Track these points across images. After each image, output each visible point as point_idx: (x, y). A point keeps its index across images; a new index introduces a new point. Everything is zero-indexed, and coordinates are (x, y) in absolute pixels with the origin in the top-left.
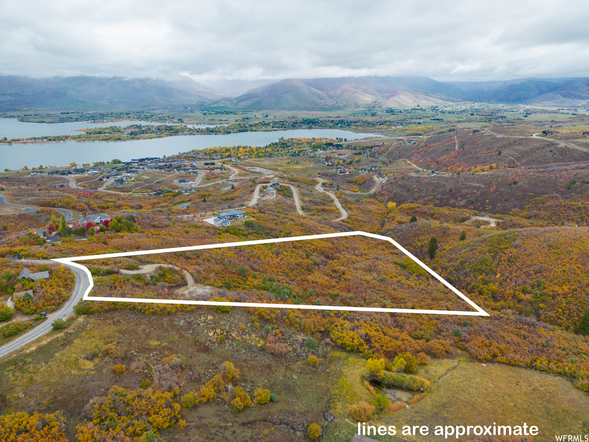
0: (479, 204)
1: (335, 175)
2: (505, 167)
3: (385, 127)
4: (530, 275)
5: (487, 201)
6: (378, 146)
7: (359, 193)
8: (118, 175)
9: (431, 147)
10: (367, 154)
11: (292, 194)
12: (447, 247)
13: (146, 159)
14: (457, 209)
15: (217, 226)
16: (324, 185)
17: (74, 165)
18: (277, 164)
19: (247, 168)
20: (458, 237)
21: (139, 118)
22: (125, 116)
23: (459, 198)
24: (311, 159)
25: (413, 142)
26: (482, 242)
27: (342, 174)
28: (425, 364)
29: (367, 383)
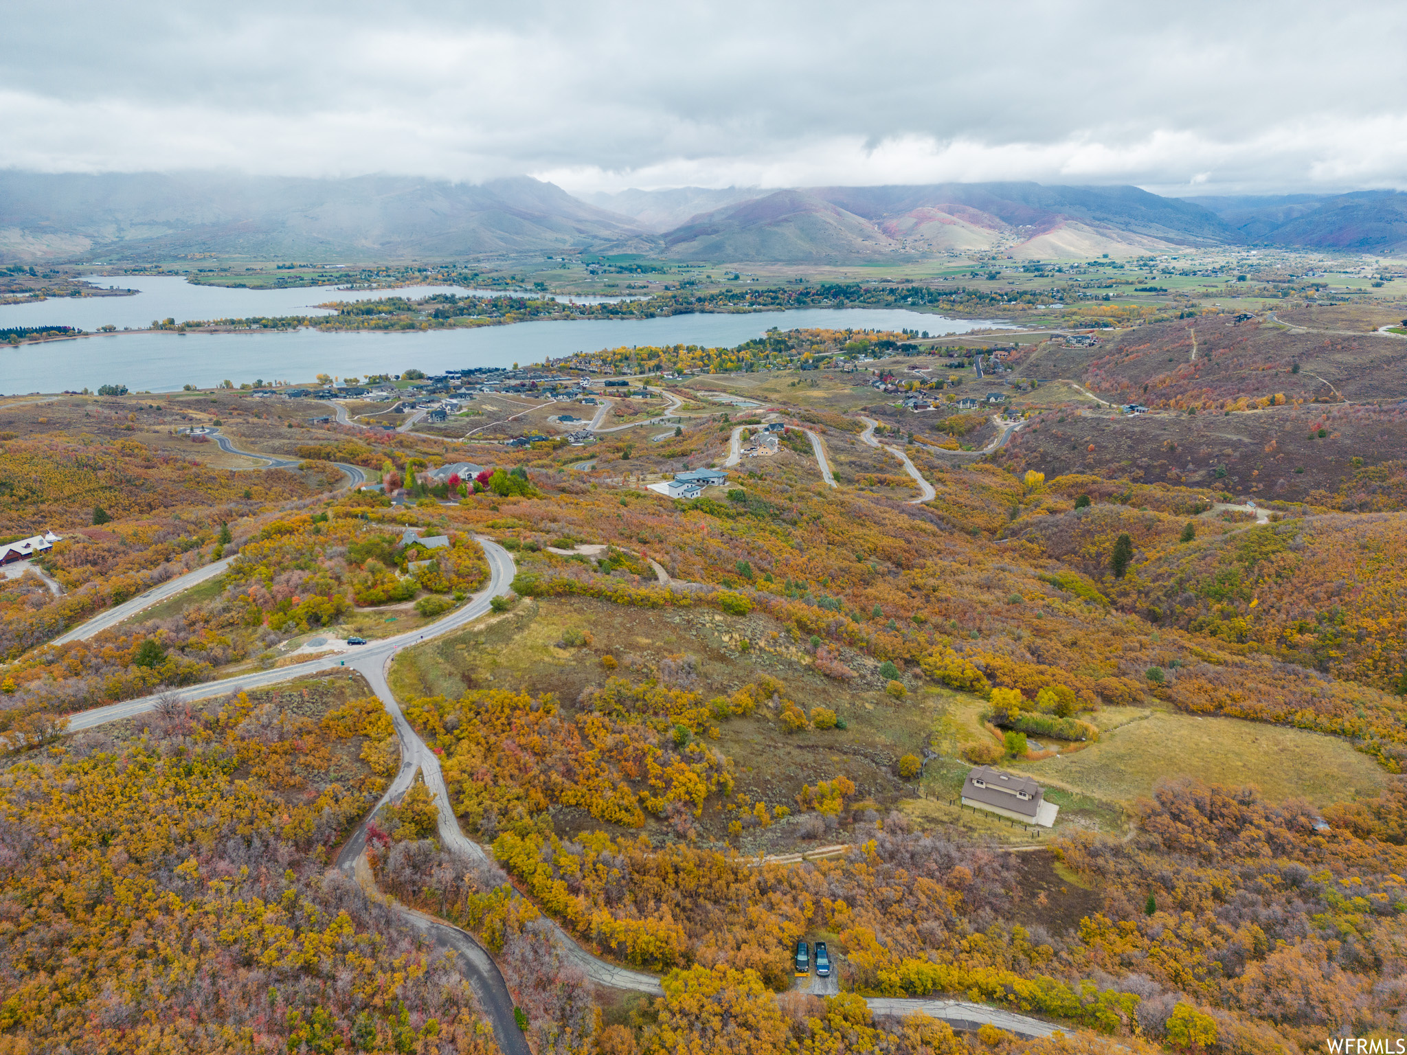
0: (1236, 478)
1: (903, 412)
2: (1305, 401)
3: (1021, 305)
4: (1317, 599)
5: (1256, 472)
6: (1004, 349)
7: (959, 452)
8: (432, 401)
9: (1132, 353)
10: (977, 367)
11: (811, 447)
12: (1152, 554)
13: (476, 370)
14: (1183, 488)
15: (676, 497)
16: (878, 431)
17: (326, 380)
18: (766, 385)
19: (699, 394)
20: (1179, 536)
21: (449, 280)
22: (417, 274)
23: (1191, 466)
24: (846, 377)
25: (1088, 341)
26: (1226, 542)
27: (919, 410)
28: (1092, 710)
29: (990, 726)
